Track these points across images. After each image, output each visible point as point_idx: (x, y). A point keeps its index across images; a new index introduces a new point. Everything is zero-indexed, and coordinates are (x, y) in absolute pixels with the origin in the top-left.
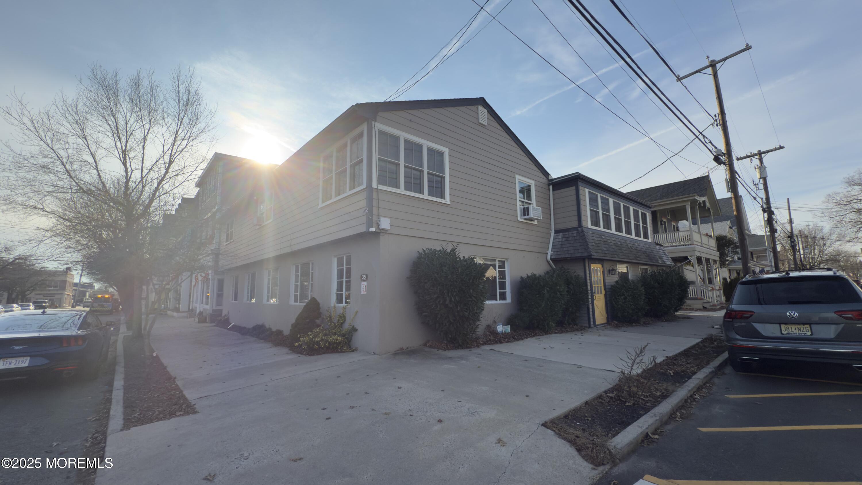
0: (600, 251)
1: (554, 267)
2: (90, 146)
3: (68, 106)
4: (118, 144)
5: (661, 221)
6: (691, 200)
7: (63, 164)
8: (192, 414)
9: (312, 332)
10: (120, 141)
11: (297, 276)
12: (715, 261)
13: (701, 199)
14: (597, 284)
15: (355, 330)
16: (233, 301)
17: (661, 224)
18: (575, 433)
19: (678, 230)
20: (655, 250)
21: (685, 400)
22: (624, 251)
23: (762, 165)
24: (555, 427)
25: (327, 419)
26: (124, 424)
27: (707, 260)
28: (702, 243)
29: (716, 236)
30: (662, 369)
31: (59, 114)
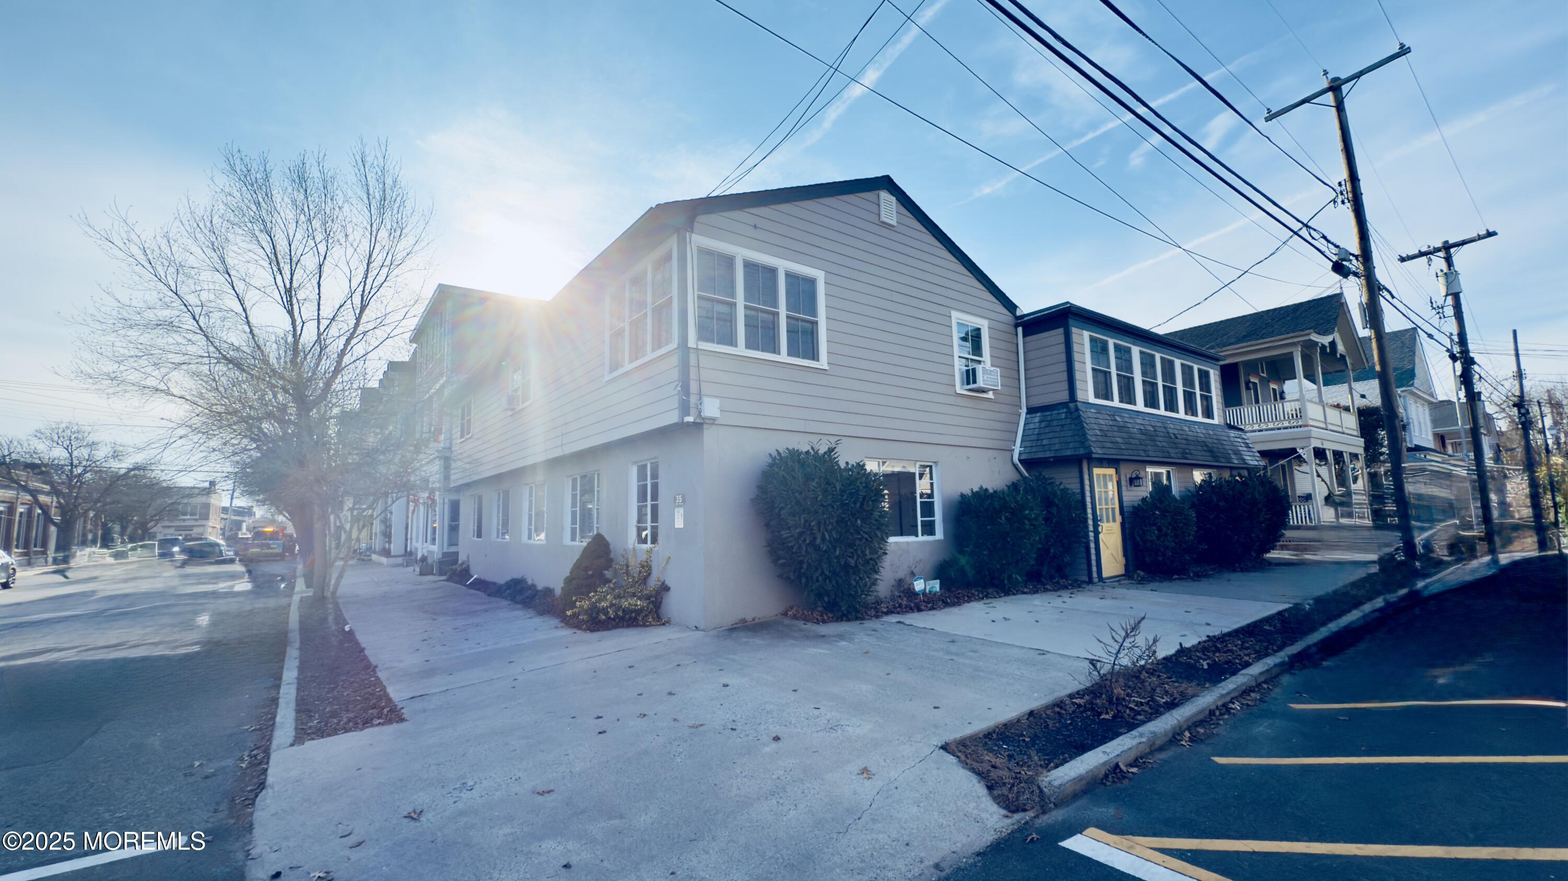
0: (1109, 445)
1: (1027, 475)
2: (235, 285)
3: (197, 219)
4: (279, 278)
5: (1248, 383)
6: (1303, 341)
7: (194, 318)
8: (397, 722)
9: (596, 591)
10: (281, 274)
11: (574, 497)
12: (1354, 456)
13: (1325, 340)
14: (1107, 504)
15: (665, 588)
16: (475, 539)
17: (1248, 388)
18: (993, 760)
19: (1282, 398)
20: (1226, 438)
21: (1210, 710)
22: (1158, 443)
23: (1450, 269)
24: (960, 751)
25: (600, 733)
26: (295, 737)
27: (1338, 455)
28: (1326, 423)
29: (1358, 409)
30: (1191, 658)
31: (186, 233)
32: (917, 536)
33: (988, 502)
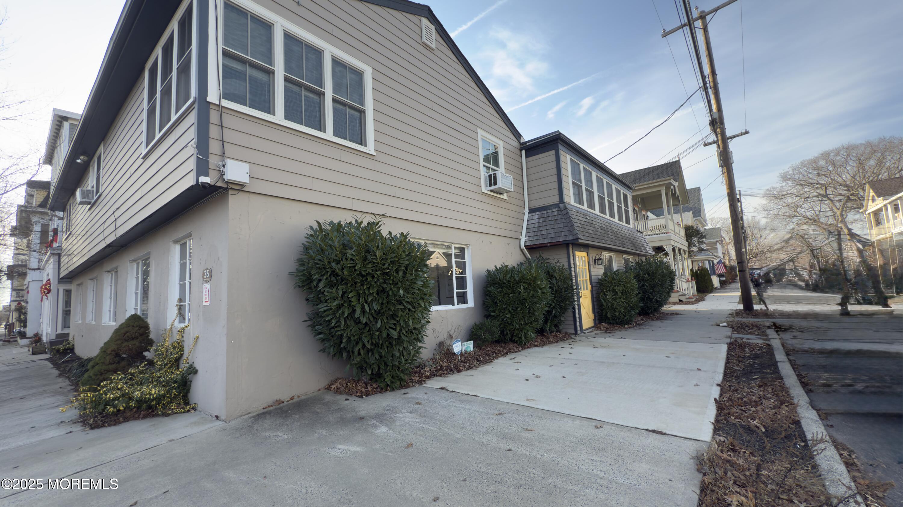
1: (530, 257)
6: (666, 183)
12: (685, 252)
13: (676, 184)
14: (583, 277)
15: (193, 371)
16: (79, 321)
19: (647, 219)
20: (637, 237)
22: (610, 236)
27: (680, 250)
28: (675, 232)
29: (684, 226)
32: (453, 305)
33: (509, 275)
